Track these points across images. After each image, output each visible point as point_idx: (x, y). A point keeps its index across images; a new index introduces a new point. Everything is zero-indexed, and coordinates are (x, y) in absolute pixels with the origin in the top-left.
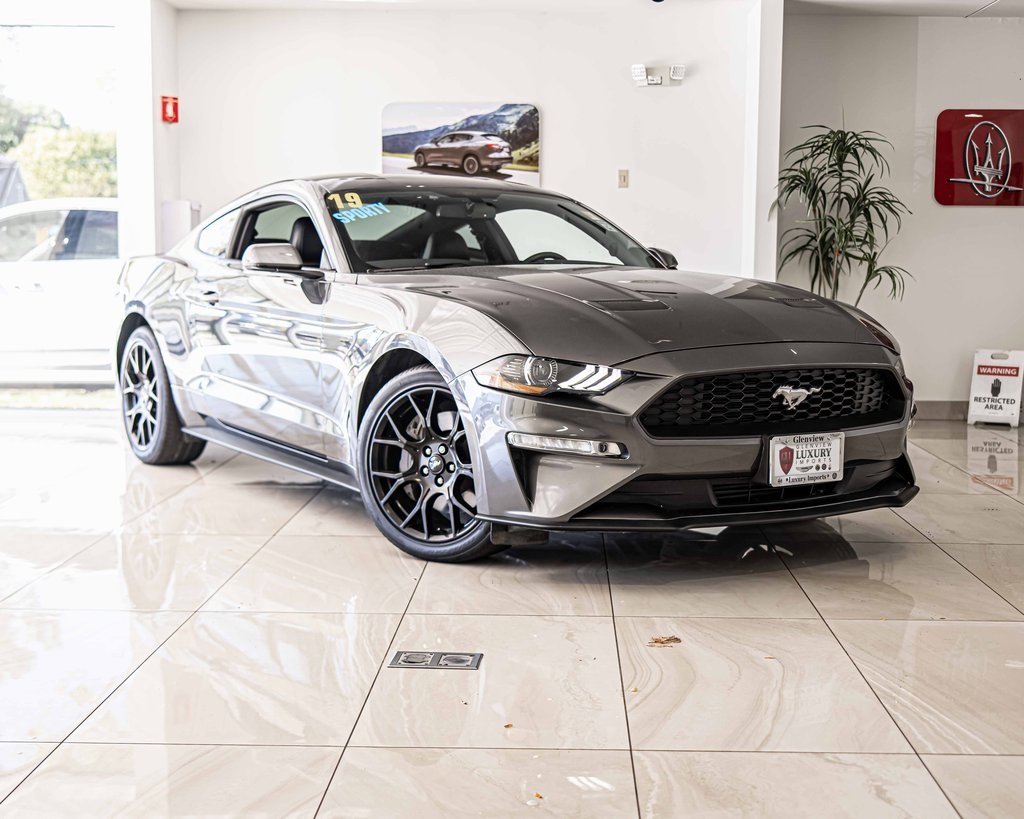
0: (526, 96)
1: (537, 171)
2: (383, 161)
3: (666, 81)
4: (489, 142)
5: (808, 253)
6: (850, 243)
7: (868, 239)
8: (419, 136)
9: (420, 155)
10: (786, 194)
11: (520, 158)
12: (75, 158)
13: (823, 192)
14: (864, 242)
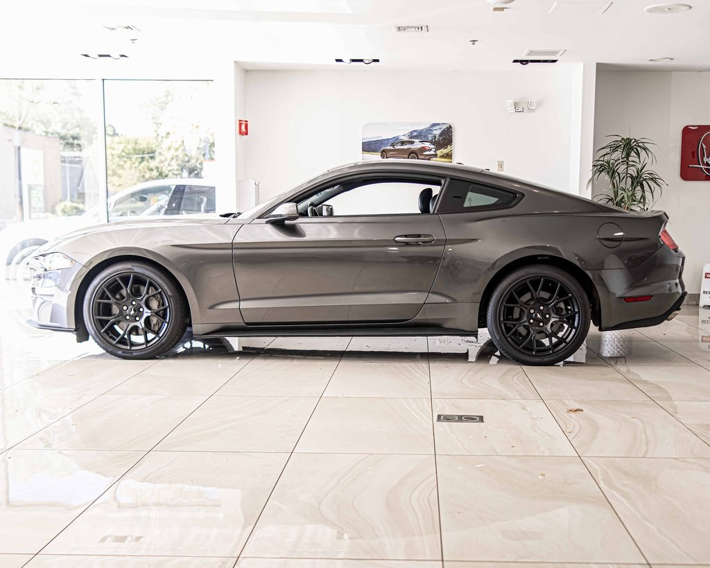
0: (444, 119)
1: (451, 162)
2: (363, 155)
3: (526, 109)
4: (423, 145)
6: (634, 203)
7: (642, 201)
8: (383, 142)
9: (384, 153)
10: (597, 174)
11: (442, 154)
12: (123, 154)
13: (618, 173)
14: (640, 202)
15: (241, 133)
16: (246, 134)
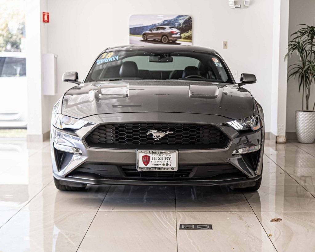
0: (186, 12)
1: (191, 42)
2: (130, 38)
3: (242, 6)
4: (172, 31)
5: (298, 74)
8: (144, 28)
9: (145, 36)
10: (291, 51)
11: (184, 37)
13: (306, 51)
15: (44, 21)
16: (48, 22)
